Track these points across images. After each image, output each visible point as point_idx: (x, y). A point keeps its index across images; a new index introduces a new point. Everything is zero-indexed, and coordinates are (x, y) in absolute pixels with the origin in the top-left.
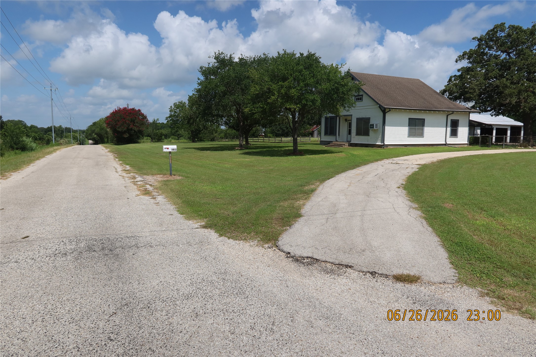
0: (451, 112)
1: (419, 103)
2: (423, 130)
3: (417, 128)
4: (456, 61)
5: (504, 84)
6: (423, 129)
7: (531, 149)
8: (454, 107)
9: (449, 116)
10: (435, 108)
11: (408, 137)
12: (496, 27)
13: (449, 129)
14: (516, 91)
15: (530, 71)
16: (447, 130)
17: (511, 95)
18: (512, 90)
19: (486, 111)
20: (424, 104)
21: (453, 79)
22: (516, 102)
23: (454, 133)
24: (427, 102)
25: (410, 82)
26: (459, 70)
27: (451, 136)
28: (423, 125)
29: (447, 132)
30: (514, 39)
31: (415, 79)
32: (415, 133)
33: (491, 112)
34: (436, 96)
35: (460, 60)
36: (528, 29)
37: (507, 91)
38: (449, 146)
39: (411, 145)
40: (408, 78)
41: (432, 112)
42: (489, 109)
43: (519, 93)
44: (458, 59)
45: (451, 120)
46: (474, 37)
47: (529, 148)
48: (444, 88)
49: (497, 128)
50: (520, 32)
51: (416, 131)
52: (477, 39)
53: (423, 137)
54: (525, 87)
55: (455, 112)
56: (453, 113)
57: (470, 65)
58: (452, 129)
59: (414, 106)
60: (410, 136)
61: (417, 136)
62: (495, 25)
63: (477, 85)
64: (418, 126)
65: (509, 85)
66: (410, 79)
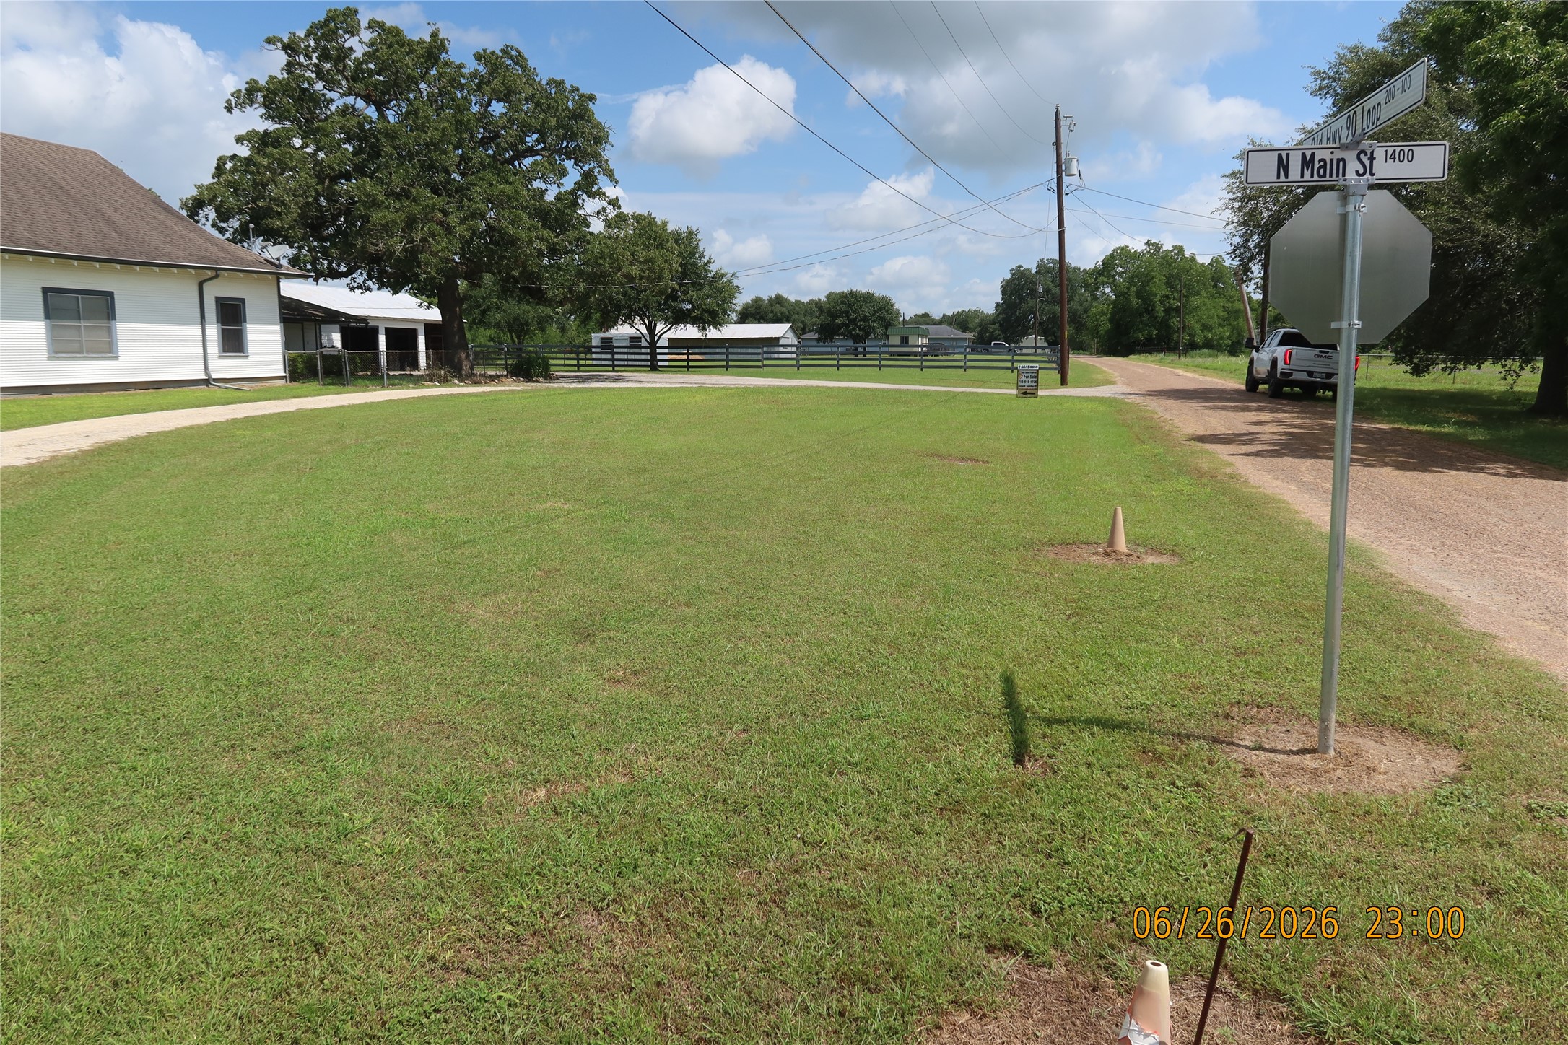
0: (209, 273)
1: (85, 232)
2: (110, 331)
3: (83, 323)
4: (229, 109)
5: (368, 195)
6: (109, 328)
7: (459, 386)
8: (221, 255)
9: (207, 288)
10: (148, 255)
11: (50, 358)
12: (331, 17)
13: (213, 330)
14: (400, 218)
15: (432, 161)
16: (208, 333)
17: (386, 229)
18: (390, 216)
19: (334, 275)
20: (105, 237)
21: (229, 165)
22: (405, 250)
23: (234, 343)
24: (120, 234)
25: (54, 156)
26: (240, 140)
27: (224, 351)
28: (110, 314)
29: (208, 338)
30: (383, 61)
31: (77, 149)
32: (80, 342)
33: (348, 280)
34: (157, 214)
35: (240, 105)
36: (420, 42)
37: (377, 217)
38: (219, 387)
39: (68, 389)
40: (49, 144)
41: (138, 268)
42: (342, 269)
43: (411, 222)
44: (233, 102)
45: (218, 299)
46: (271, 36)
47: (455, 385)
48: (195, 192)
49: (387, 329)
50: (398, 44)
51: (80, 336)
52: (279, 45)
53: (116, 358)
54: (423, 209)
55: (226, 274)
56: (217, 276)
57: (270, 126)
58: (223, 330)
59: (59, 243)
60: (57, 353)
61: (88, 352)
62: (330, 10)
63: (293, 192)
64: (87, 318)
65: (381, 198)
66: (56, 145)
